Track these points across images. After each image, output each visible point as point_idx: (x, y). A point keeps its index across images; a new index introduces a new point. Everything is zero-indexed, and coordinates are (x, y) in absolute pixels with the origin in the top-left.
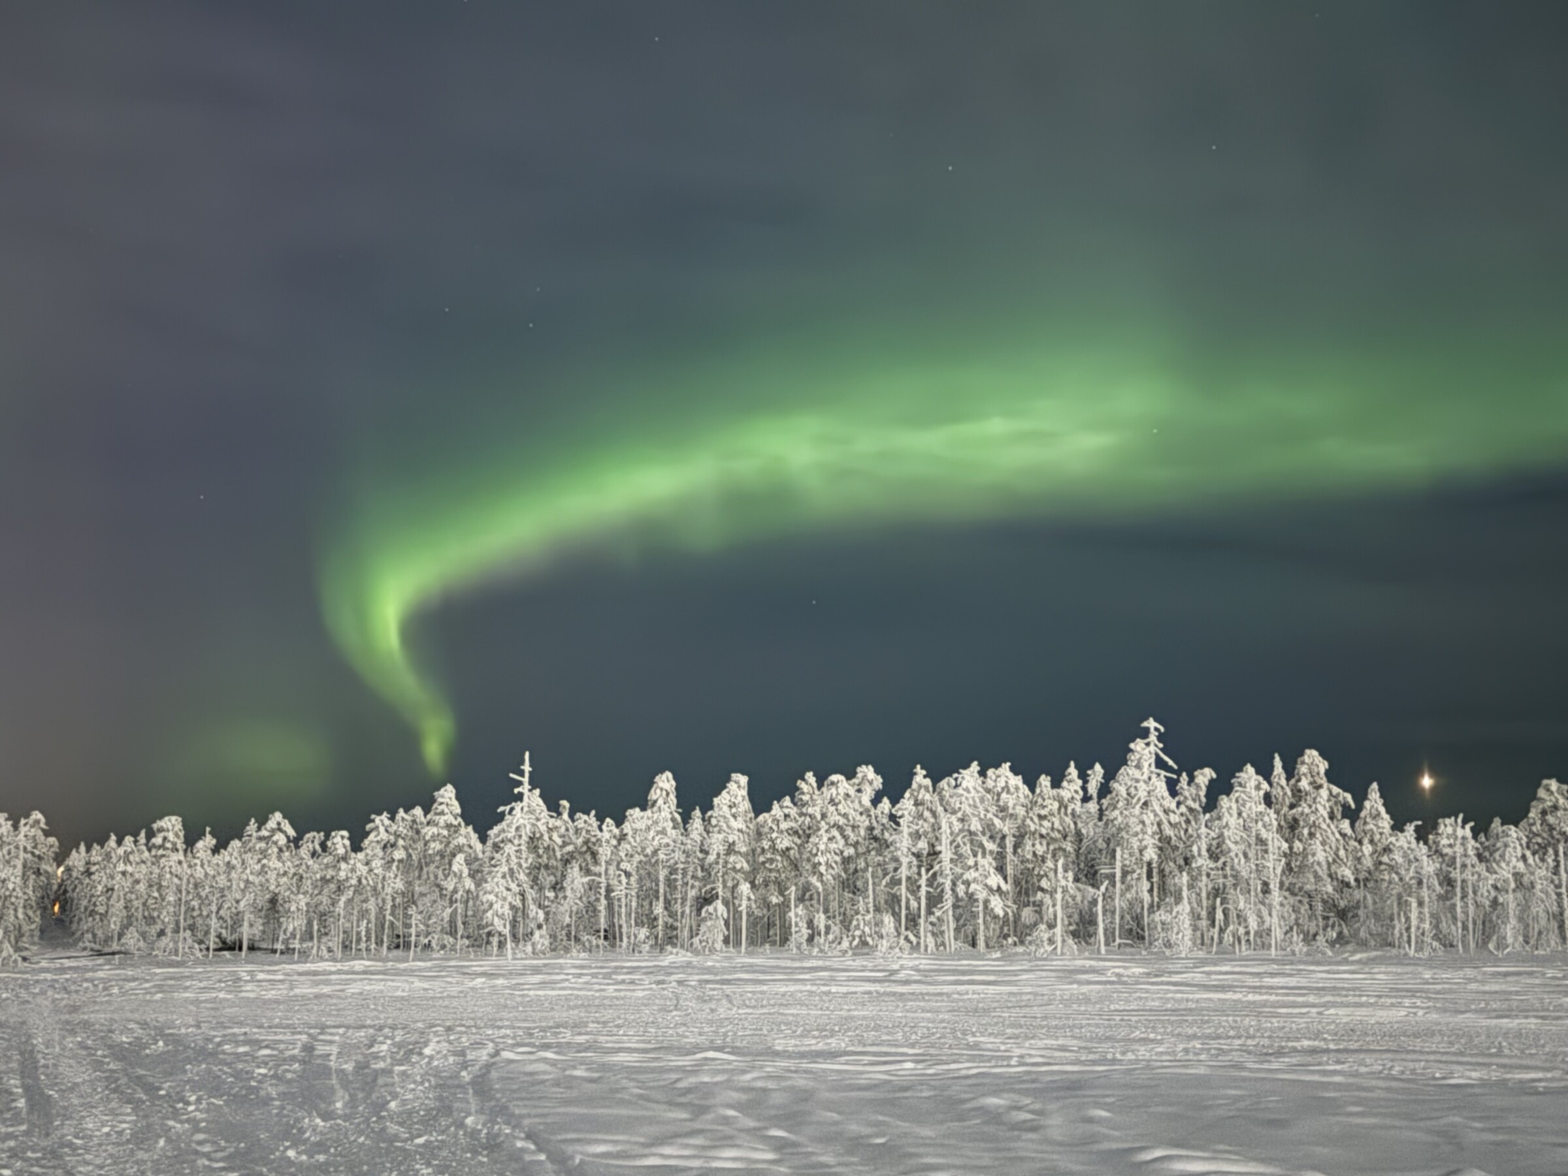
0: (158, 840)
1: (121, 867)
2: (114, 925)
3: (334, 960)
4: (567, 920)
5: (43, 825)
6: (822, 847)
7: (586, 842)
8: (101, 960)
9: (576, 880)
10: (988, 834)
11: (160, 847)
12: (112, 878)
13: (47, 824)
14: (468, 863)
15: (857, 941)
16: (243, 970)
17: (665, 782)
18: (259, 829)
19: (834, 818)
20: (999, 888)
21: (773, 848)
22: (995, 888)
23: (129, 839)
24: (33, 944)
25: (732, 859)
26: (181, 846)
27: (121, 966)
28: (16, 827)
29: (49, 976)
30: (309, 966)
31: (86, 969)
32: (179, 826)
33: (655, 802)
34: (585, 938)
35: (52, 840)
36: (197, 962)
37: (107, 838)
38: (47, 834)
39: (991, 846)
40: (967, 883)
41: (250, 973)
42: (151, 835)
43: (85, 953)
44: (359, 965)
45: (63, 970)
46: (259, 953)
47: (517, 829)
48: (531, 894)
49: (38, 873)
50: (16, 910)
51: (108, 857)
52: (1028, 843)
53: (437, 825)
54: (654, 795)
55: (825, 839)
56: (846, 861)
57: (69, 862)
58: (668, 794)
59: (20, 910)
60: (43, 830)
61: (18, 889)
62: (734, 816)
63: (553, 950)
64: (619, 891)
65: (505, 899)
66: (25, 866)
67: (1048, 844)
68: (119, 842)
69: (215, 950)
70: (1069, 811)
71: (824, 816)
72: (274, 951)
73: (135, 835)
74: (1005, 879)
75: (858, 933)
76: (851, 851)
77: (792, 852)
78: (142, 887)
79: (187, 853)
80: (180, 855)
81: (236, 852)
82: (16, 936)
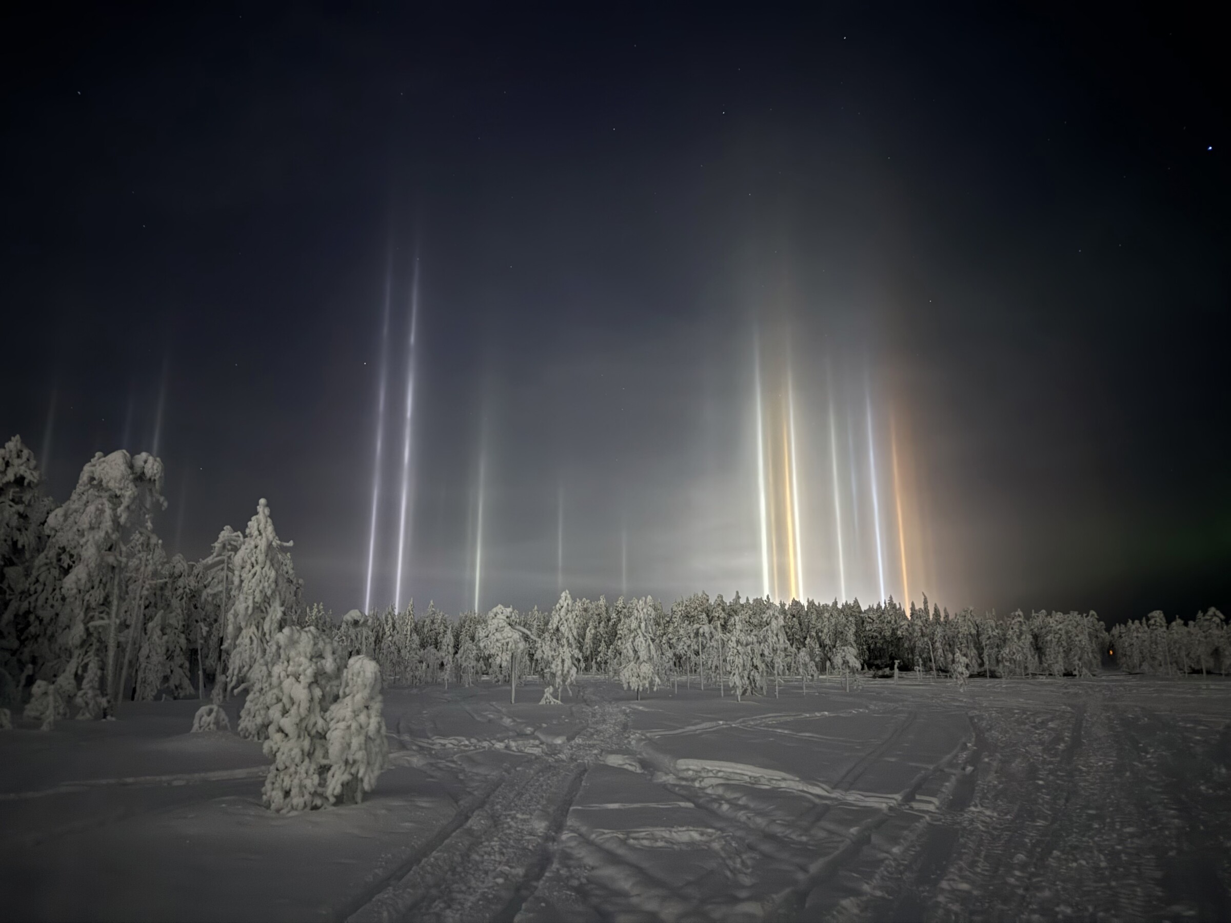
0: (1152, 622)
1: (1135, 634)
2: (1136, 661)
5: (1096, 616)
8: (1131, 677)
11: (1153, 625)
12: (1132, 639)
13: (1098, 615)
16: (1202, 684)
18: (1204, 616)
23: (1137, 622)
24: (1097, 669)
26: (1164, 624)
27: (1139, 679)
28: (1083, 617)
29: (1105, 683)
31: (1123, 681)
32: (1162, 615)
35: (1102, 623)
36: (1180, 679)
37: (1128, 621)
38: (1099, 620)
41: (1207, 685)
42: (1148, 620)
43: (1124, 673)
45: (1113, 681)
46: (1213, 675)
49: (1097, 637)
50: (1088, 653)
51: (1129, 630)
57: (1112, 632)
59: (1090, 655)
60: (1097, 619)
61: (1087, 644)
66: (1090, 634)
68: (1133, 623)
69: (1189, 673)
72: (1221, 674)
73: (1141, 620)
78: (1146, 643)
79: (1168, 628)
80: (1164, 629)
81: (1195, 626)
82: (1089, 665)
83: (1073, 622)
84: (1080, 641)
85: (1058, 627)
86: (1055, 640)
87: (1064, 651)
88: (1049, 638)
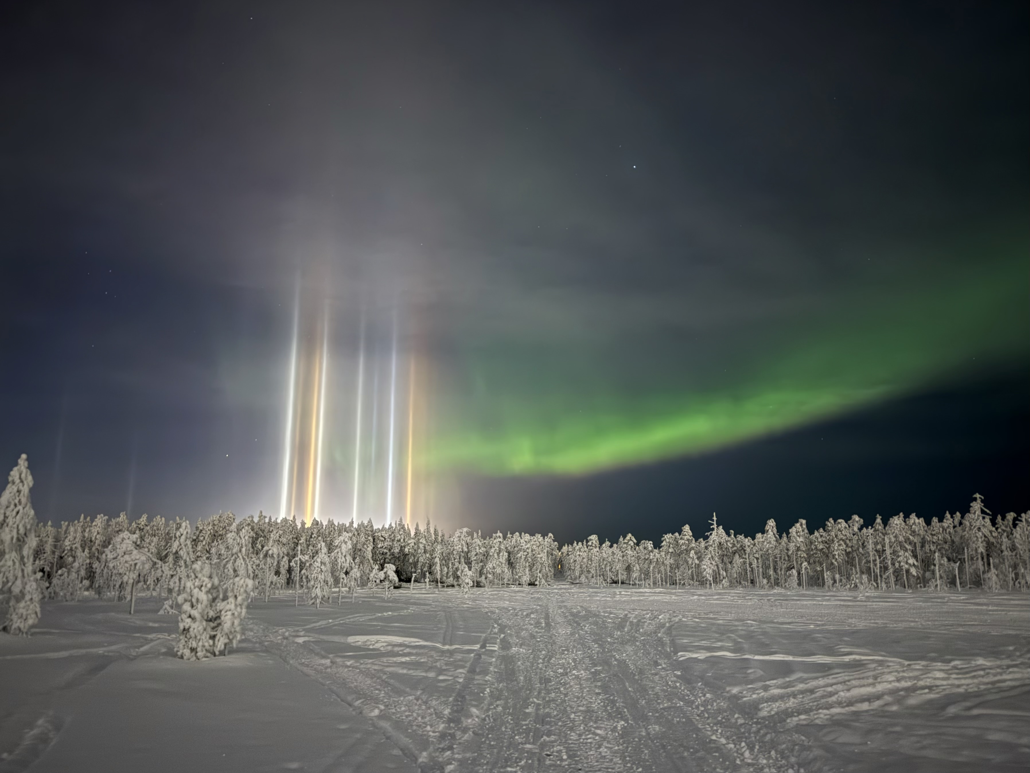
0: (590, 543)
1: (578, 553)
2: (577, 574)
3: (650, 588)
4: (735, 575)
5: (553, 538)
6: (836, 548)
7: (741, 546)
8: (573, 586)
9: (738, 560)
10: (908, 543)
11: (591, 546)
12: (576, 557)
14: (696, 553)
15: (853, 585)
16: (617, 591)
17: (771, 523)
18: (624, 540)
19: (840, 536)
20: (914, 565)
21: (816, 548)
22: (912, 564)
23: (580, 543)
24: (552, 580)
25: (799, 553)
26: (598, 545)
27: (580, 588)
28: (544, 538)
29: (556, 591)
30: (641, 590)
31: (568, 589)
32: (597, 538)
33: (768, 530)
34: (743, 582)
35: (556, 543)
36: (604, 587)
37: (574, 542)
38: (554, 541)
39: (909, 547)
40: (900, 562)
41: (620, 592)
42: (587, 542)
43: (568, 583)
44: (658, 590)
45: (561, 589)
46: (625, 585)
47: (713, 541)
48: (721, 566)
49: (552, 555)
51: (574, 549)
52: (927, 546)
53: (684, 539)
54: (767, 528)
55: (837, 545)
56: (848, 554)
57: (562, 550)
58: (773, 528)
59: (547, 569)
61: (545, 560)
62: (799, 536)
63: (730, 587)
64: (755, 565)
65: (710, 567)
66: (547, 552)
67: (937, 546)
68: (577, 544)
69: (610, 583)
70: (947, 532)
71: (836, 536)
72: (630, 584)
73: (582, 542)
74: (917, 561)
75: (853, 582)
76: (850, 549)
77: (824, 550)
78: (585, 560)
79: (600, 548)
80: (598, 549)
81: (617, 547)
82: (546, 577)
83: (537, 542)
84: (541, 558)
85: (527, 546)
86: (523, 557)
87: (529, 566)
88: (519, 555)
